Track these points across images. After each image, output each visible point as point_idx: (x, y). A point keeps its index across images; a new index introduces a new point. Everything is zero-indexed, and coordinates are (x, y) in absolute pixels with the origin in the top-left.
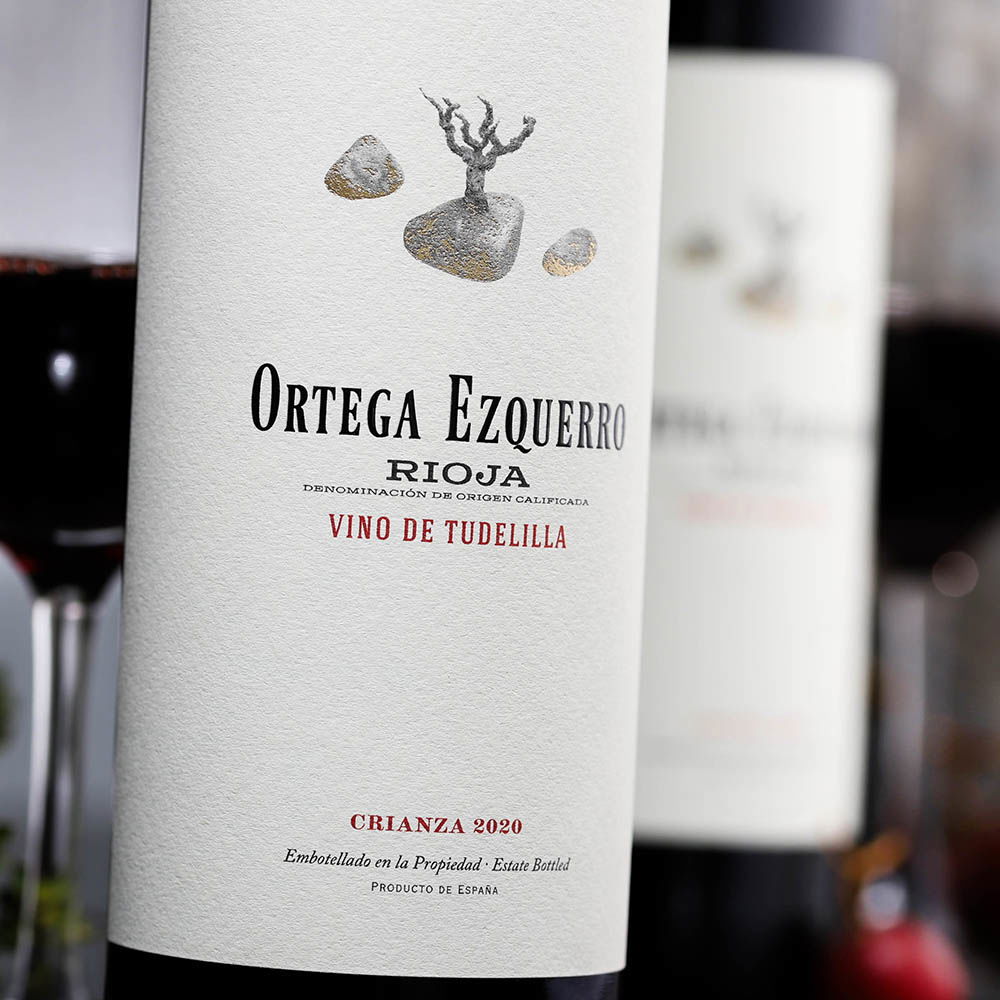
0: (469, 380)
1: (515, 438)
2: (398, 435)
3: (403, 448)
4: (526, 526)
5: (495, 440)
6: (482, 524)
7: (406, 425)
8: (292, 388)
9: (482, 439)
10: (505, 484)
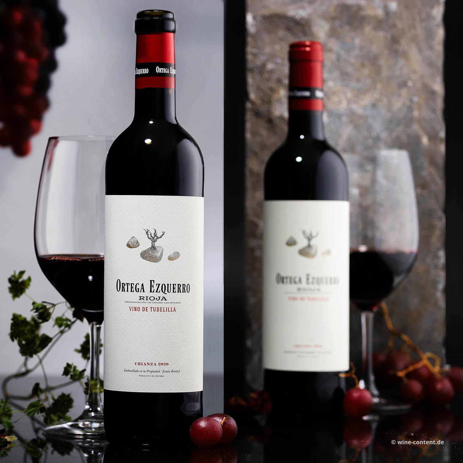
0: (154, 281)
1: (164, 291)
2: (141, 292)
3: (142, 294)
4: (167, 308)
5: (159, 292)
6: (157, 308)
7: (142, 290)
8: (122, 283)
9: (157, 292)
10: (162, 300)
